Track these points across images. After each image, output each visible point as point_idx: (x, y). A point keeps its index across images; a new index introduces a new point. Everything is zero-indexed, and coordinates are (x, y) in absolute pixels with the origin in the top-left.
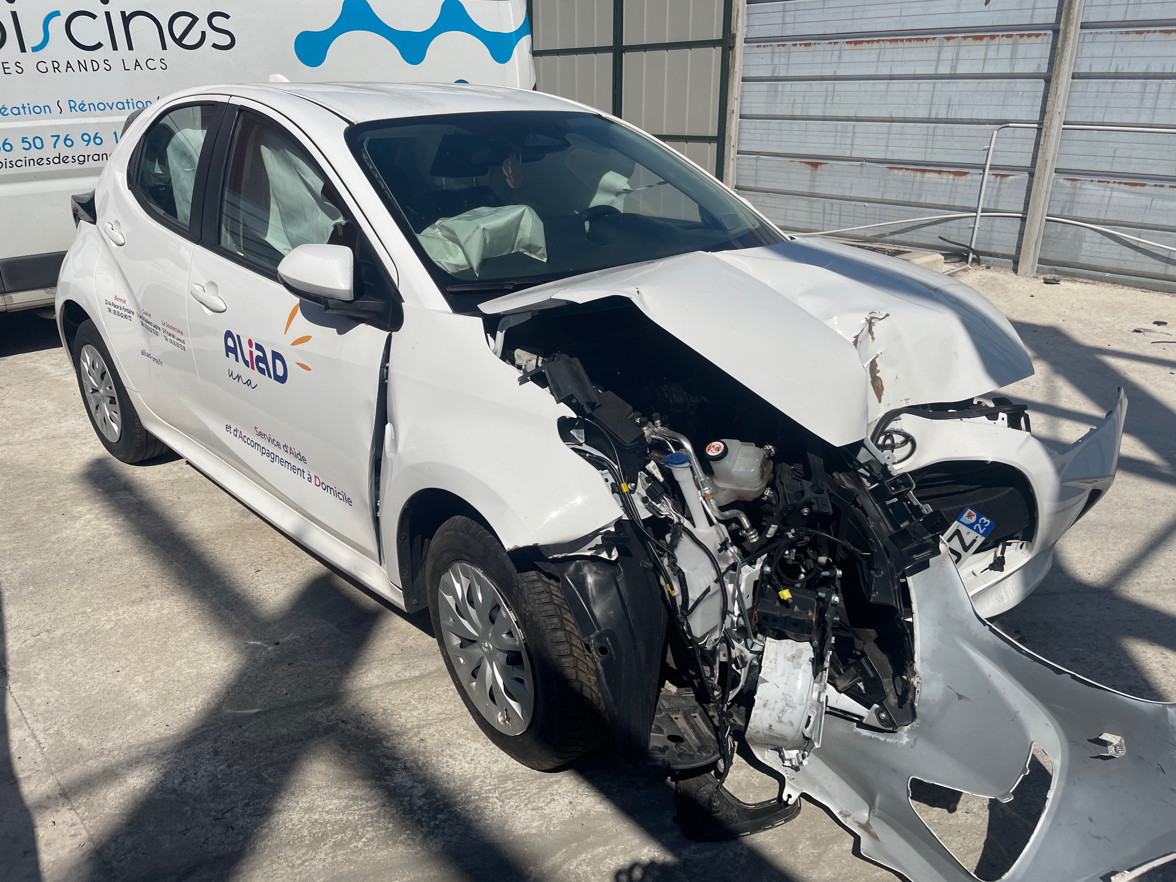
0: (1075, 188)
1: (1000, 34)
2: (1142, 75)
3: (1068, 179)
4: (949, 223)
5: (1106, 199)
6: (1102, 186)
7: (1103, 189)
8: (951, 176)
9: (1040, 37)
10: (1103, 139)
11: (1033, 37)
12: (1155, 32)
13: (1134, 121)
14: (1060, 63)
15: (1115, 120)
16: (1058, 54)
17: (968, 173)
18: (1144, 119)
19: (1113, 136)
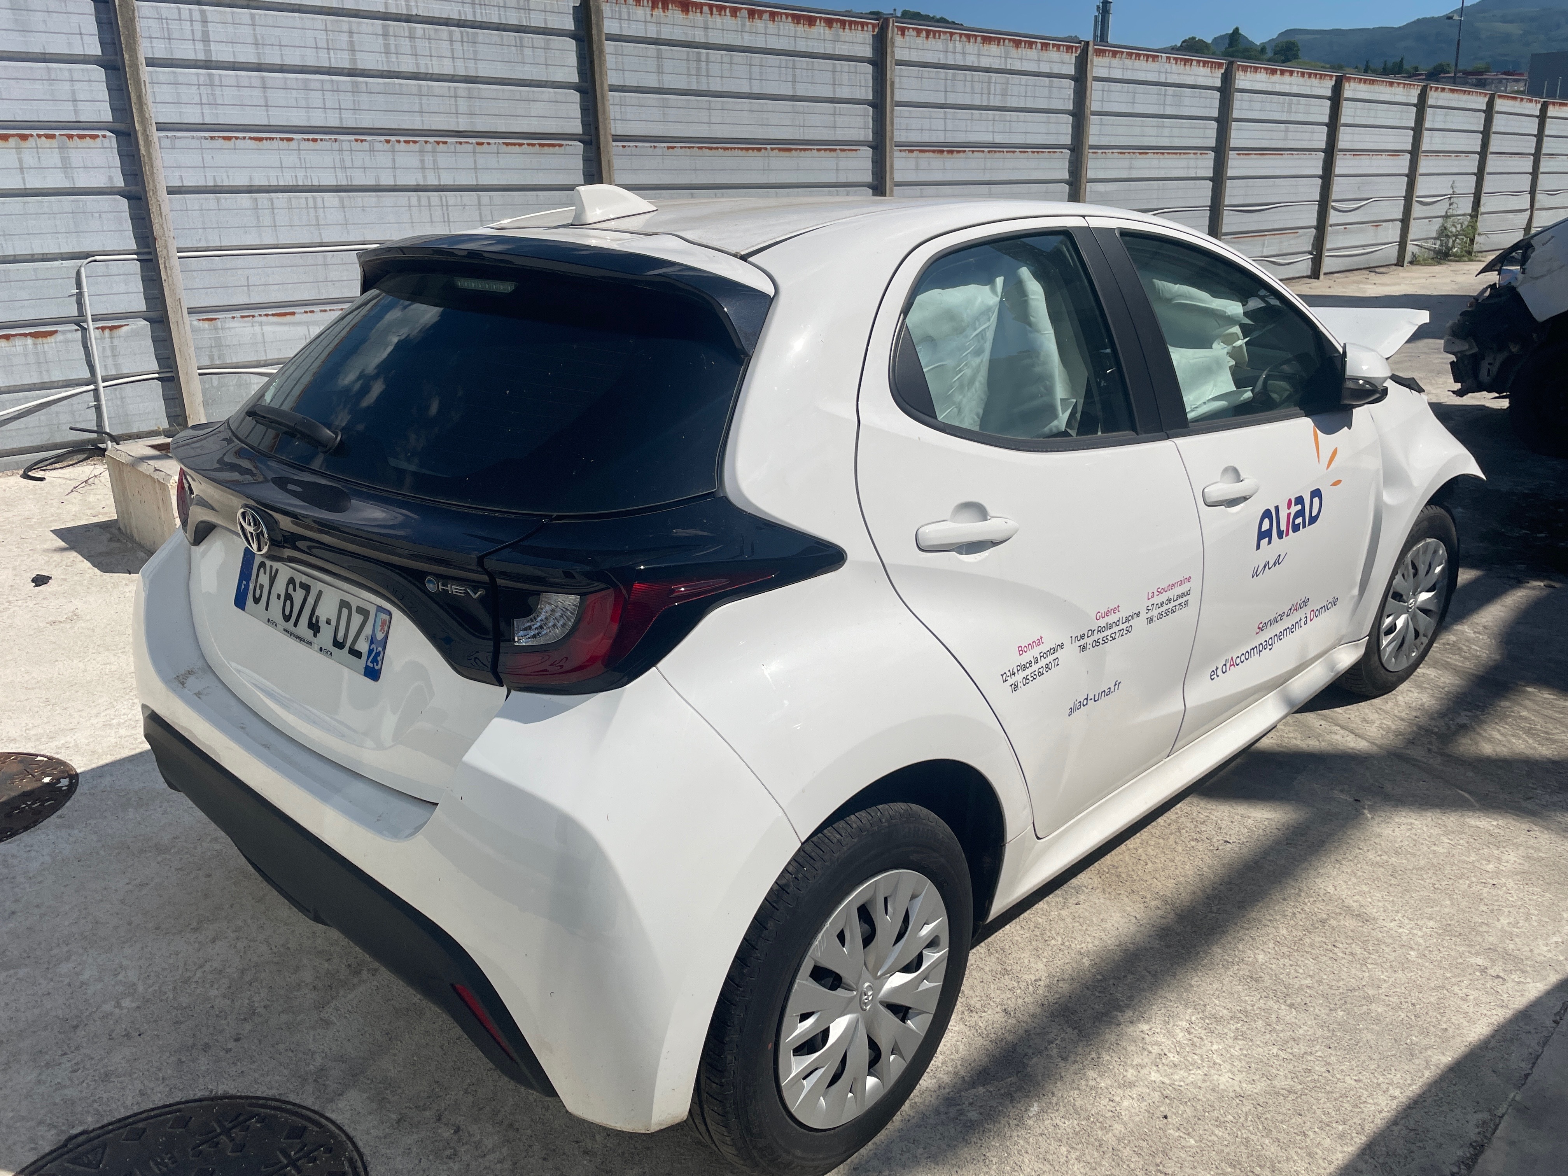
0: (216, 329)
1: (34, 133)
2: (246, 188)
3: (203, 320)
4: (53, 408)
5: (259, 337)
6: (248, 322)
7: (250, 324)
8: (29, 341)
9: (98, 140)
10: (228, 266)
11: (88, 138)
12: (244, 138)
13: (257, 242)
14: (152, 173)
15: (235, 243)
16: (145, 163)
17: (56, 332)
18: (269, 240)
19: (240, 262)
